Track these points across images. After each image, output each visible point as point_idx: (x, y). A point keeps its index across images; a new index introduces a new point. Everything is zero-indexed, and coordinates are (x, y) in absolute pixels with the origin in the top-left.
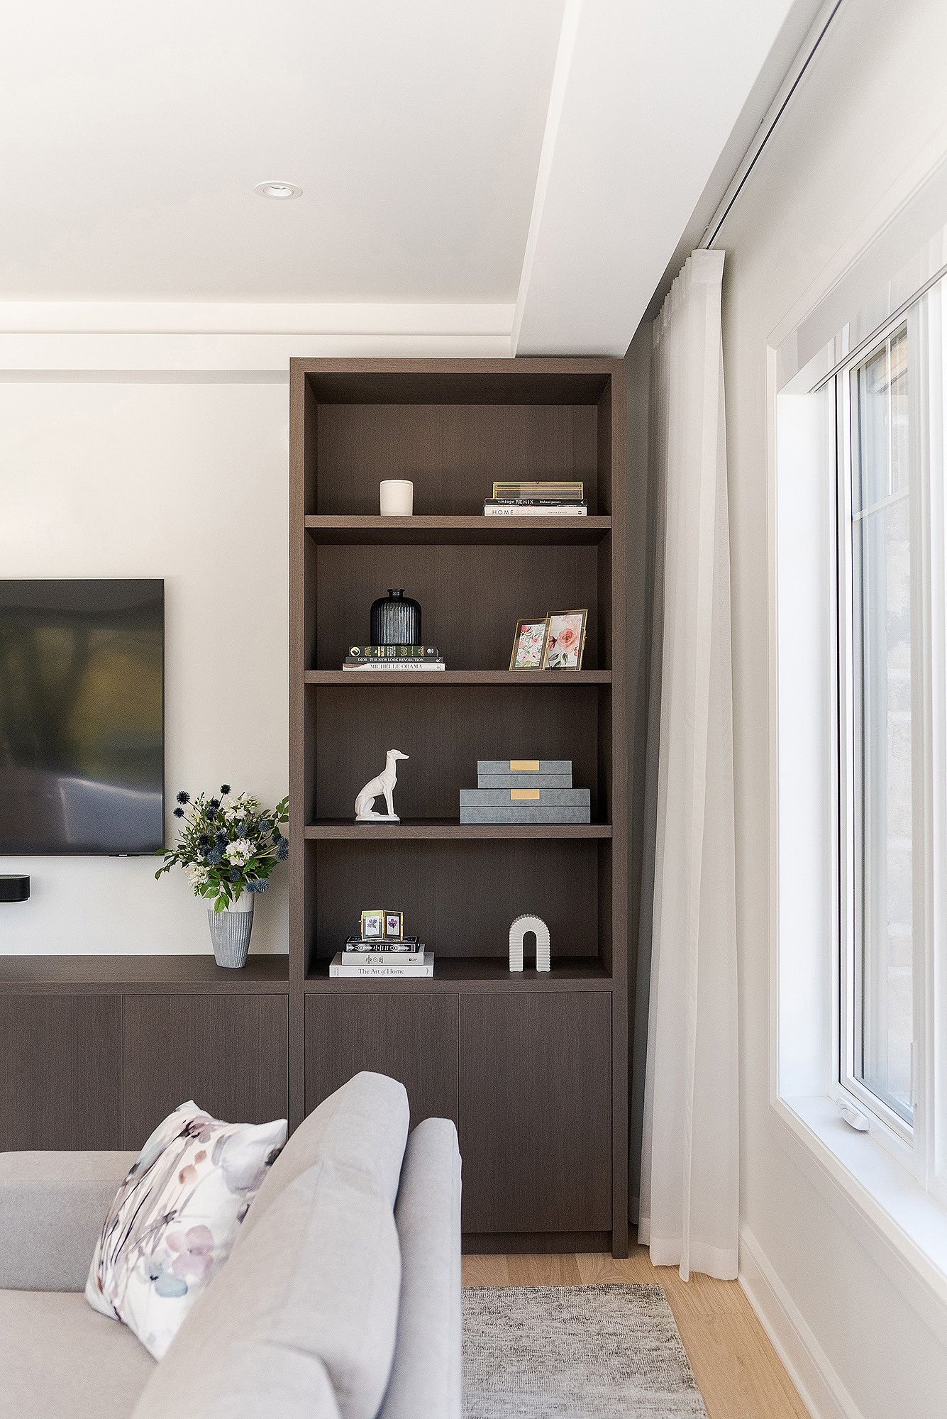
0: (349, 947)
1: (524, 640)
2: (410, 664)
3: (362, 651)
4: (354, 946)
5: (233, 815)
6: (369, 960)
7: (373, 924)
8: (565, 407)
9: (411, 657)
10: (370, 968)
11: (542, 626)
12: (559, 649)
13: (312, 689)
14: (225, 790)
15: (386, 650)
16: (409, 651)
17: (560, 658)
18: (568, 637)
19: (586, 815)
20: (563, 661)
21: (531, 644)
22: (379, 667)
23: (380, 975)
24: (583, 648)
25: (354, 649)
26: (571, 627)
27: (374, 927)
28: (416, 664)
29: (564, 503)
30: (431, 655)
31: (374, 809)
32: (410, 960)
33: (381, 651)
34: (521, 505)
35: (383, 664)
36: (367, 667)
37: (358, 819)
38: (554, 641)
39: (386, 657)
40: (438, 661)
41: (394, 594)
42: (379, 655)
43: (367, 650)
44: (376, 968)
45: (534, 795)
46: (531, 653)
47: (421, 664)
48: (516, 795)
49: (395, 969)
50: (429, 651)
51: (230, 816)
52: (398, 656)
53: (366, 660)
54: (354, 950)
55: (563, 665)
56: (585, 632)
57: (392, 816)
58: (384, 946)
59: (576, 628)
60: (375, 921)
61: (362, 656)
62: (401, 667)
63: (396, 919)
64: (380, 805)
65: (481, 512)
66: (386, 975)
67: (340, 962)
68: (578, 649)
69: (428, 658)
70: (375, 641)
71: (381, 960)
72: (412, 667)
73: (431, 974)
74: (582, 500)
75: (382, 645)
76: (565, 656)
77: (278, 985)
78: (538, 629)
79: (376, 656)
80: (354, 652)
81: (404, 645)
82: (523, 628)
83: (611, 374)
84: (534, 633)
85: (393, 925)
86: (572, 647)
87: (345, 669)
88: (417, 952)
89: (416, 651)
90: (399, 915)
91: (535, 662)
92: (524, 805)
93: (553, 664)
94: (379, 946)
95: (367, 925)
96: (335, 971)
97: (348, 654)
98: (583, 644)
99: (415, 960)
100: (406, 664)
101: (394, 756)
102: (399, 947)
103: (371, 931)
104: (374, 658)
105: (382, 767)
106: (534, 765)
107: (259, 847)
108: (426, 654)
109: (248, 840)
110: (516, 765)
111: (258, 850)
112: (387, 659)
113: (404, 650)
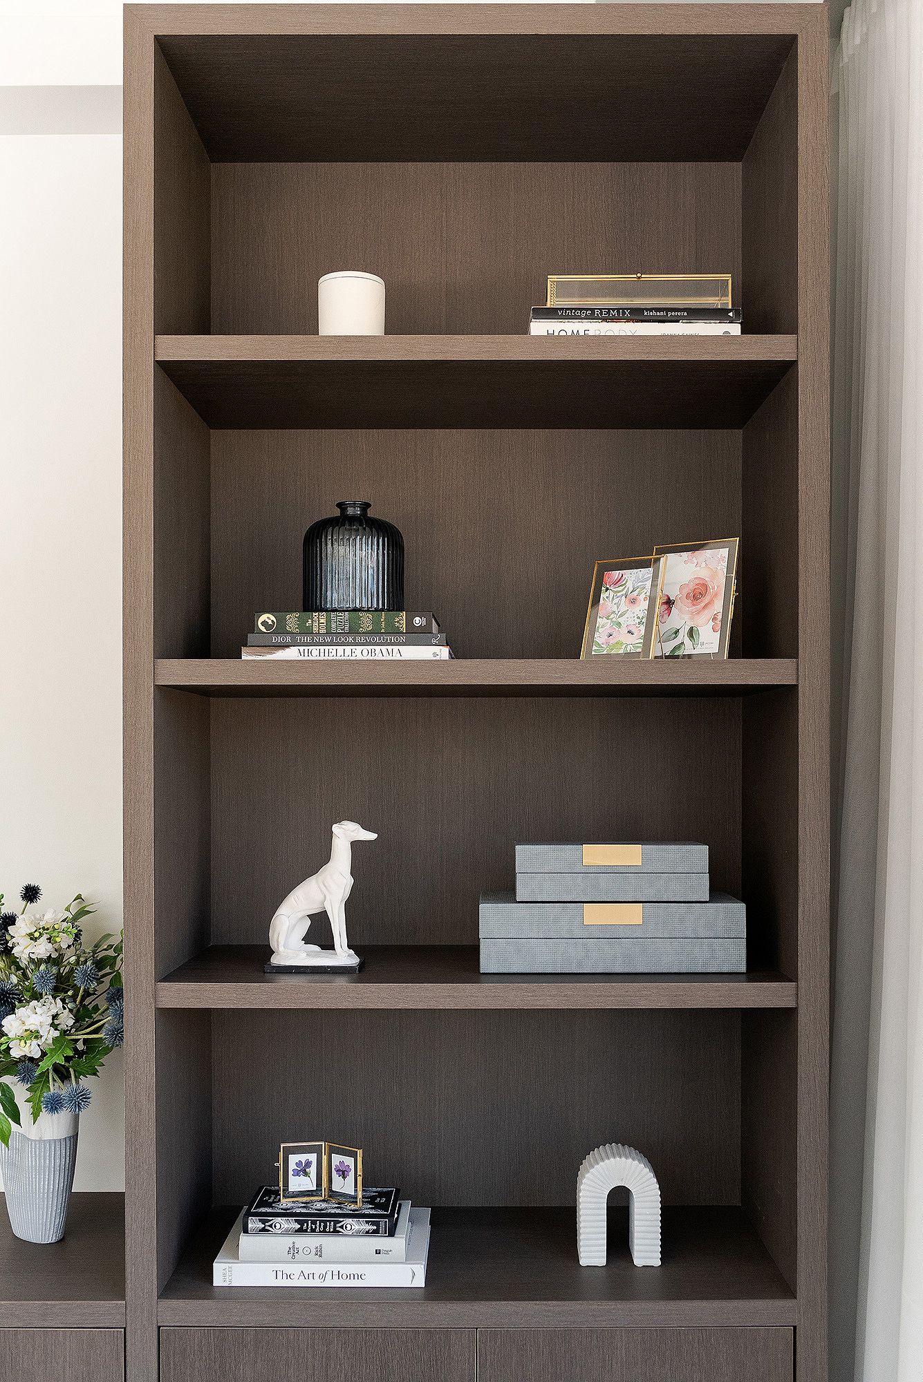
0: (254, 1223)
1: (610, 601)
2: (378, 648)
3: (281, 622)
4: (264, 1222)
5: (27, 951)
6: (293, 1251)
7: (303, 1170)
8: (681, 165)
9: (376, 635)
10: (294, 1269)
11: (647, 573)
12: (680, 618)
13: (169, 695)
14: (31, 894)
15: (329, 621)
16: (376, 623)
17: (683, 636)
18: (698, 594)
19: (735, 956)
20: (687, 641)
21: (623, 608)
22: (316, 653)
23: (317, 1283)
24: (730, 616)
25: (264, 617)
26: (704, 574)
27: (306, 1174)
28: (390, 648)
29: (696, 314)
30: (425, 630)
31: (308, 939)
32: (378, 1252)
33: (318, 621)
34: (605, 320)
35: (322, 648)
36: (291, 654)
37: (276, 960)
38: (669, 603)
39: (328, 633)
40: (434, 641)
41: (350, 511)
42: (315, 629)
43: (292, 620)
44: (308, 1268)
45: (633, 915)
46: (624, 626)
47: (401, 648)
48: (595, 915)
49: (346, 1269)
50: (417, 621)
51: (23, 949)
52: (354, 631)
53: (289, 639)
54: (263, 1230)
55: (688, 649)
56: (734, 581)
57: (344, 956)
58: (325, 1222)
59: (714, 574)
60: (308, 1164)
61: (280, 629)
62: (359, 653)
63: (349, 1161)
64: (319, 933)
65: (526, 330)
66: (329, 1283)
67: (235, 1255)
68: (720, 617)
69: (416, 636)
70: (311, 601)
71: (319, 1252)
72: (382, 653)
73: (420, 1282)
74: (730, 311)
75: (326, 611)
76: (691, 633)
77: (104, 1310)
78: (636, 578)
79: (309, 632)
80: (264, 623)
81: (368, 611)
82: (606, 578)
83: (796, 36)
84: (630, 585)
85: (343, 1173)
86: (708, 614)
87: (243, 658)
88: (392, 1234)
89: (390, 623)
90: (354, 1155)
91: (630, 642)
92: (610, 935)
93: (668, 648)
94: (314, 1222)
95: (291, 1173)
96: (225, 1273)
97: (252, 628)
98: (731, 608)
99: (387, 1252)
100: (369, 648)
101: (346, 834)
102: (353, 1225)
103: (297, 1183)
104: (306, 636)
105: (323, 856)
106: (629, 855)
107: (81, 1015)
108: (411, 629)
109: (58, 1000)
110: (597, 855)
111: (78, 1019)
112: (331, 637)
113: (366, 621)
